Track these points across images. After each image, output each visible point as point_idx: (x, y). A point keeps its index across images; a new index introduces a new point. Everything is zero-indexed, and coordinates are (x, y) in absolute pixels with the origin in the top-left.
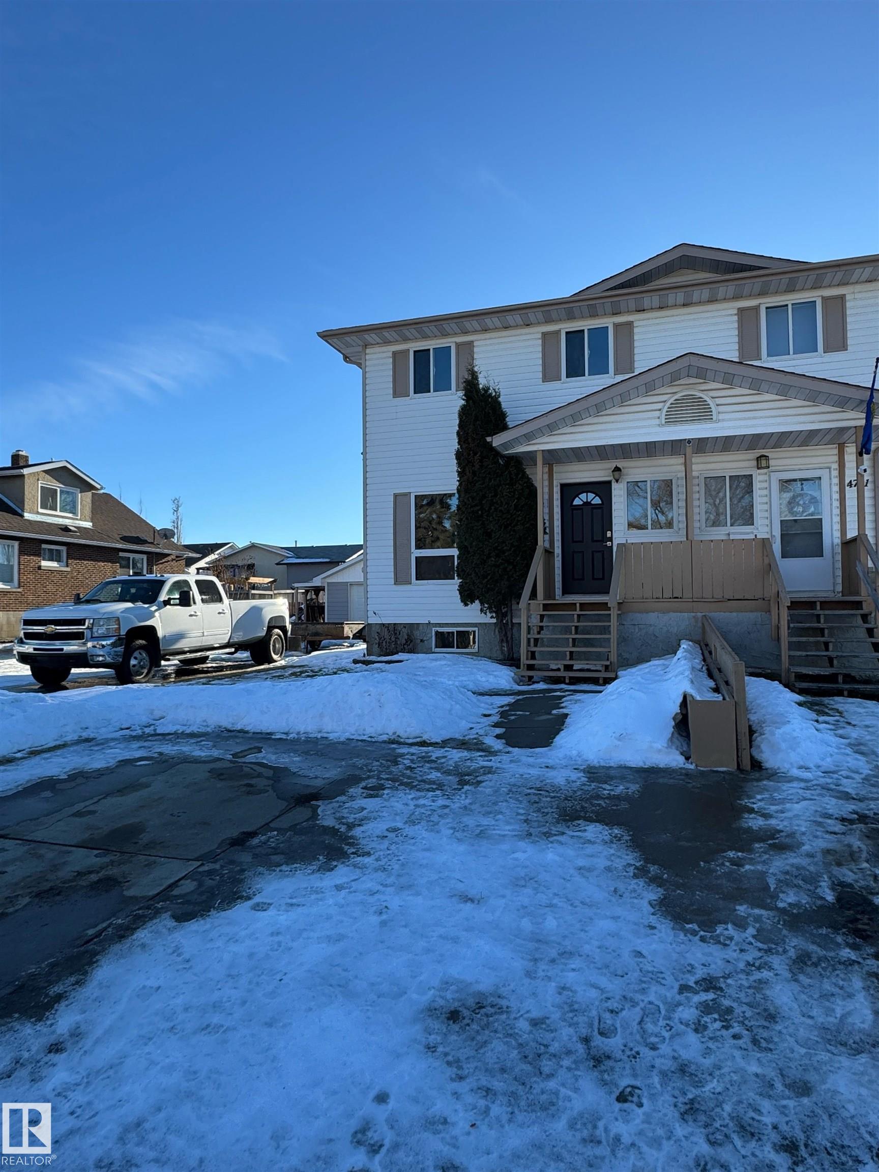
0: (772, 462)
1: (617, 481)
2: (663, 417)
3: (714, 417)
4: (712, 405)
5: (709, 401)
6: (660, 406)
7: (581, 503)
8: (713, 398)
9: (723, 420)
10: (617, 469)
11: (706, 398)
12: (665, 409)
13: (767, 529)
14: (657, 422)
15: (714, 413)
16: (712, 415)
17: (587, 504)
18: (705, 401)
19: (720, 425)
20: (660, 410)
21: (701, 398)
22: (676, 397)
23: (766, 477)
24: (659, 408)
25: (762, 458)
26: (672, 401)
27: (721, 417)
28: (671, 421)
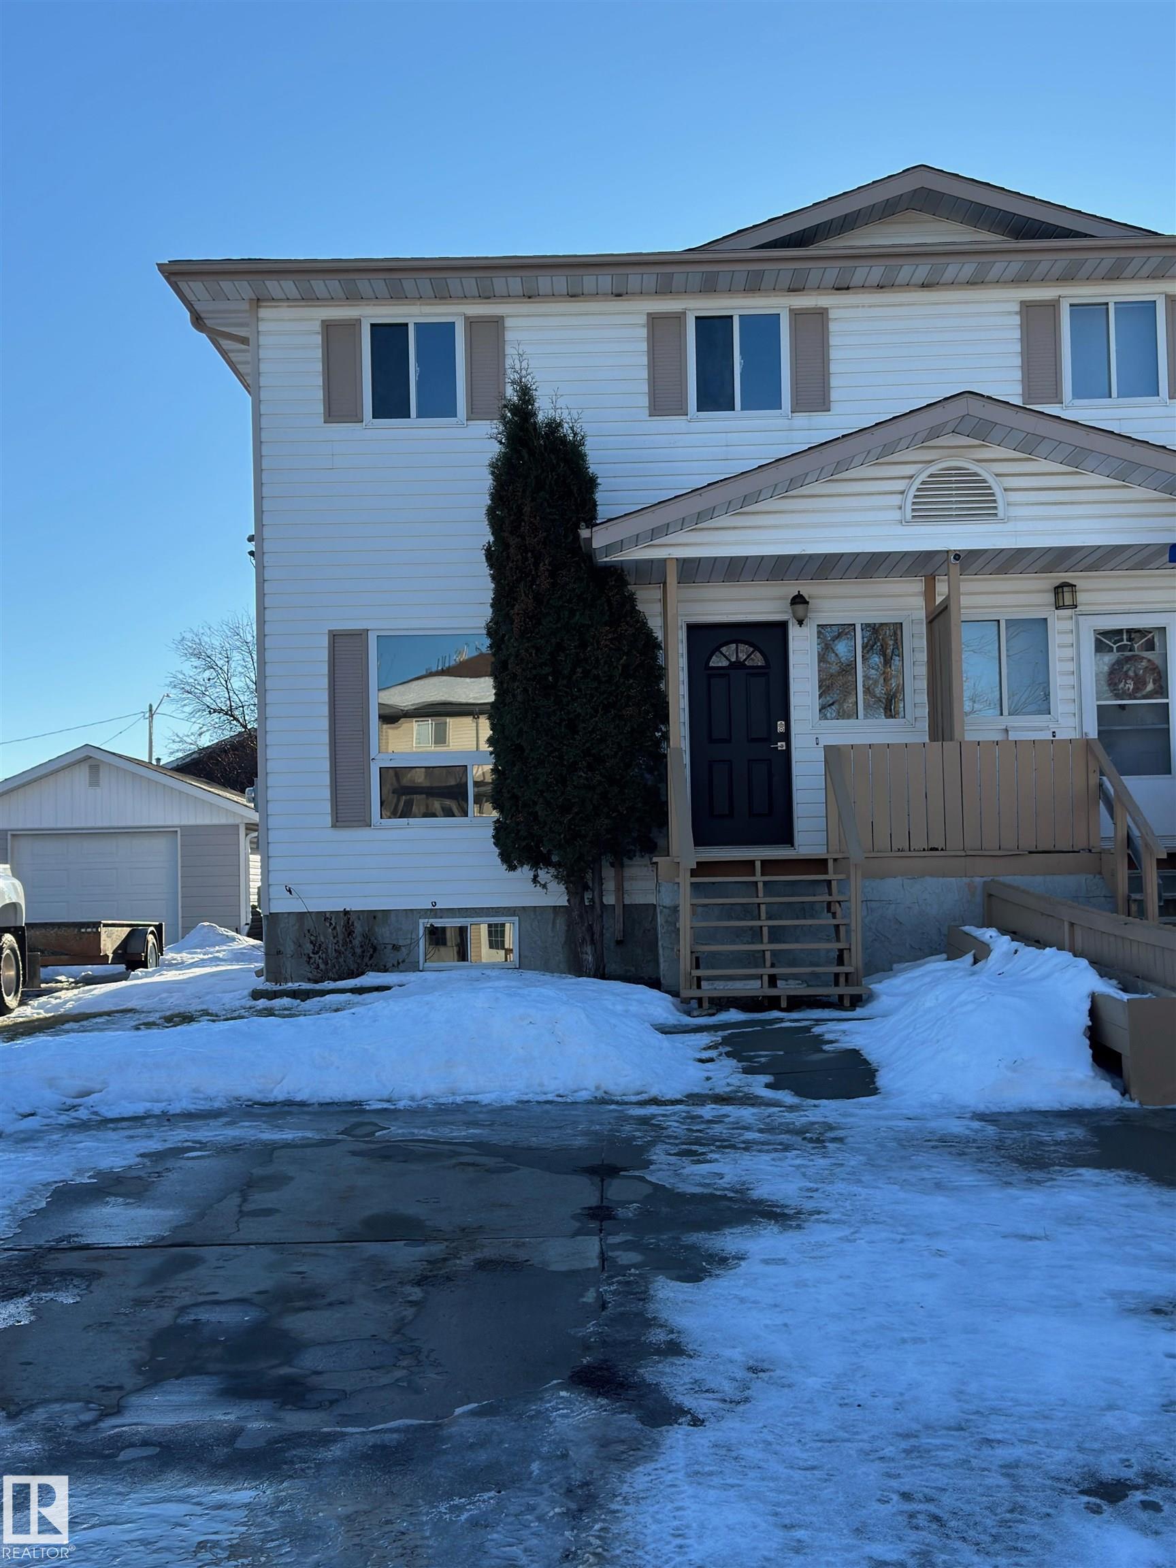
0: (1081, 597)
1: (801, 623)
2: (909, 507)
3: (1000, 512)
4: (997, 490)
5: (992, 481)
6: (900, 485)
7: (725, 663)
8: (997, 475)
9: (1016, 519)
10: (799, 600)
11: (985, 475)
12: (912, 492)
13: (1073, 722)
14: (897, 515)
15: (1000, 504)
16: (995, 508)
17: (738, 665)
18: (984, 481)
19: (1009, 527)
20: (902, 493)
21: (976, 474)
22: (933, 469)
23: (1069, 625)
24: (902, 488)
25: (1065, 589)
26: (923, 477)
27: (1015, 511)
28: (922, 514)
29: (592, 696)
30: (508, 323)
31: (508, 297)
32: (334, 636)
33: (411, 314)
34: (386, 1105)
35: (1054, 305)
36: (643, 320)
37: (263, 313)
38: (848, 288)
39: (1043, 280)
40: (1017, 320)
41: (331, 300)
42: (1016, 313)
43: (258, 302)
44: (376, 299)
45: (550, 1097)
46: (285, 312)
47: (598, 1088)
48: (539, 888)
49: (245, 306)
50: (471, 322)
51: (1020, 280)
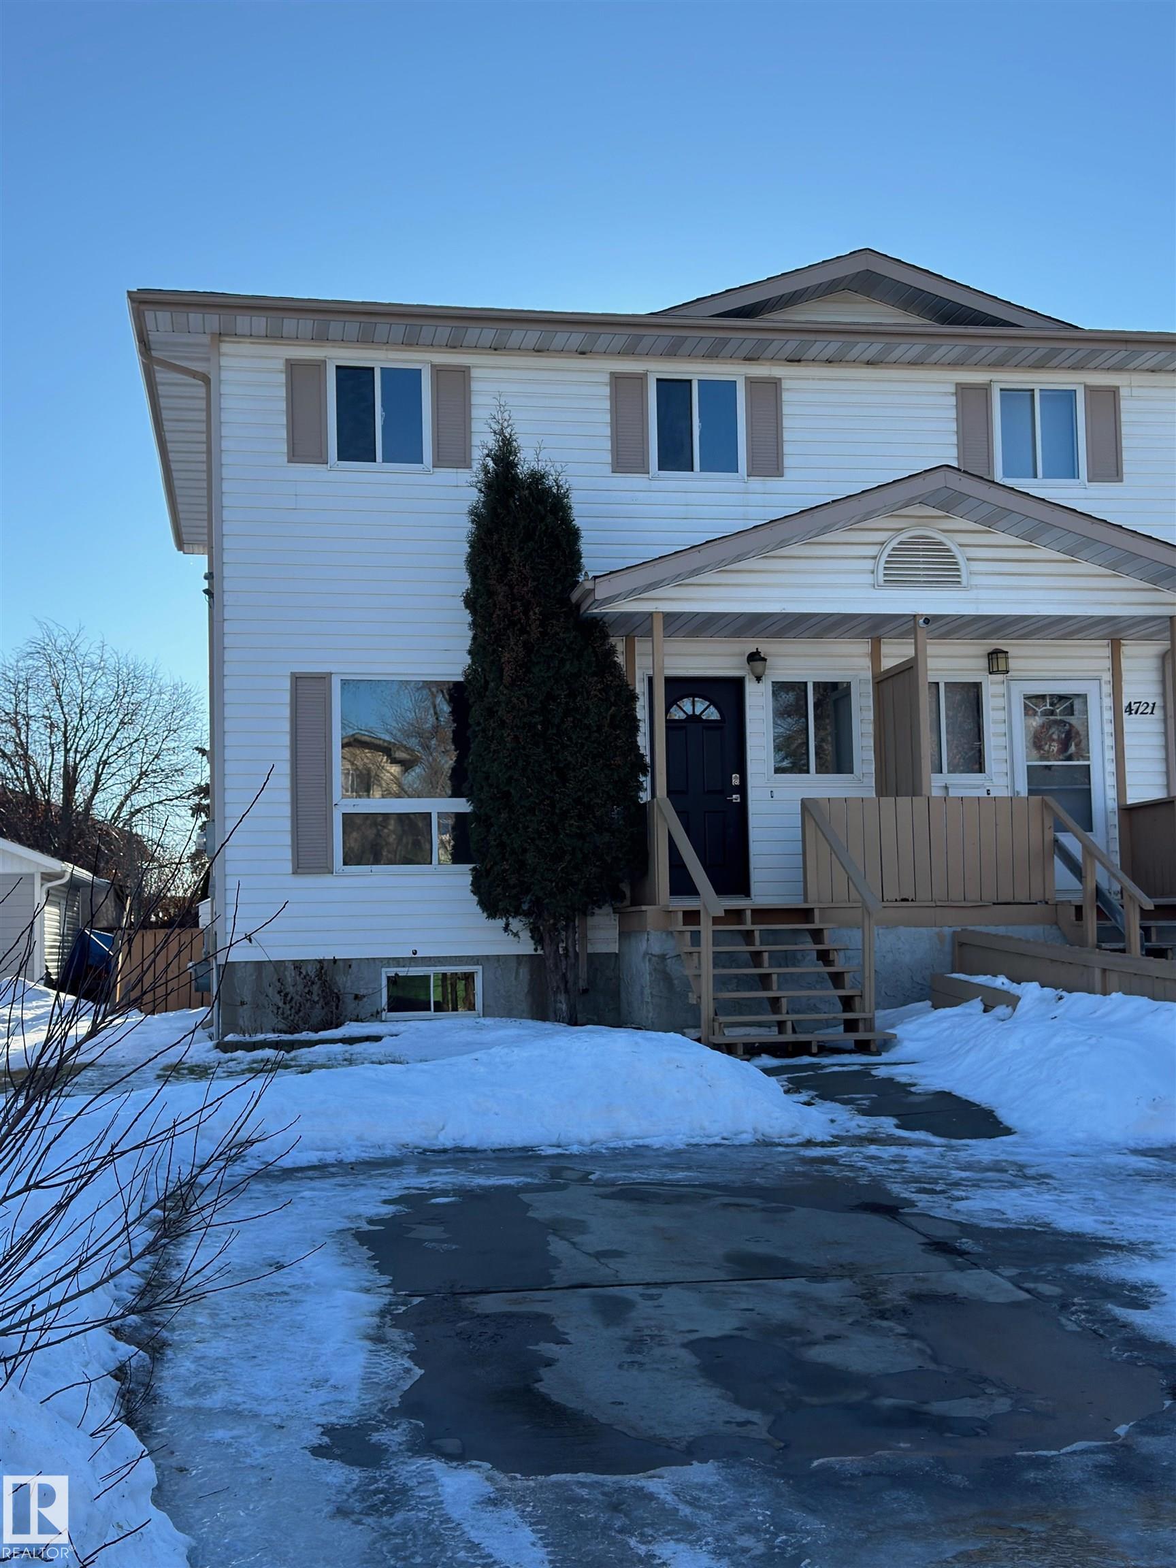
0: (1012, 664)
1: (759, 679)
2: (881, 572)
3: (964, 580)
4: (960, 559)
5: (956, 551)
6: (872, 551)
7: (682, 716)
8: (961, 545)
9: (977, 587)
10: (754, 657)
11: (950, 545)
12: (884, 558)
13: (1005, 781)
14: (869, 579)
15: (964, 573)
16: (959, 576)
17: (694, 719)
18: (948, 550)
19: (972, 594)
20: (875, 558)
21: (941, 543)
22: (903, 537)
23: (1001, 689)
24: (874, 554)
25: (999, 655)
26: (894, 544)
27: (976, 580)
28: (893, 579)
29: (582, 745)
30: (475, 373)
31: (476, 348)
32: (296, 679)
33: (378, 359)
34: (559, 1151)
35: (985, 389)
36: (606, 378)
37: (226, 348)
38: (799, 361)
39: (978, 365)
40: (953, 400)
41: (296, 339)
42: (952, 394)
43: (220, 336)
44: (343, 341)
45: (717, 1140)
46: (246, 348)
47: (755, 1131)
48: (511, 937)
49: (206, 339)
50: (438, 370)
51: (956, 364)
